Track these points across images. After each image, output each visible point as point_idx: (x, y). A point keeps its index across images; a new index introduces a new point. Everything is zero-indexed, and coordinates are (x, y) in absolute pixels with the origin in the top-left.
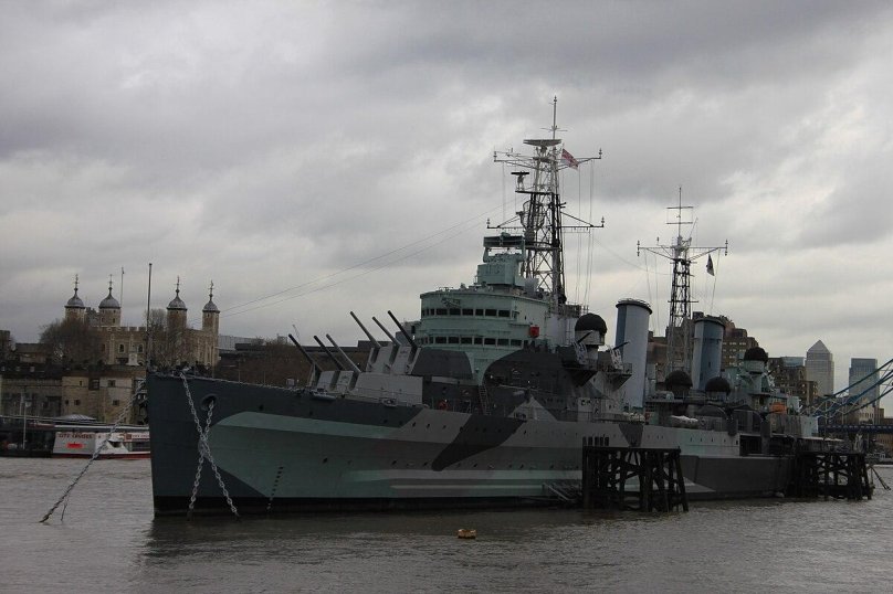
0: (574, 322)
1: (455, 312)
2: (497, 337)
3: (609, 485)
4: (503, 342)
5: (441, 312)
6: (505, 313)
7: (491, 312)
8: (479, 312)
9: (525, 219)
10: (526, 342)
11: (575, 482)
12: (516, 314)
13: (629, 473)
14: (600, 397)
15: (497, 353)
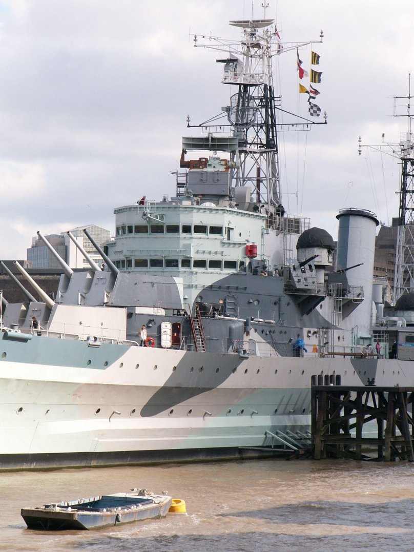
0: (294, 239)
1: (158, 229)
2: (208, 258)
3: (342, 432)
4: (215, 264)
5: (140, 229)
6: (216, 230)
7: (200, 229)
8: (187, 229)
9: (233, 117)
10: (242, 263)
11: (303, 428)
12: (229, 230)
13: (366, 416)
14: (327, 327)
15: (208, 277)
